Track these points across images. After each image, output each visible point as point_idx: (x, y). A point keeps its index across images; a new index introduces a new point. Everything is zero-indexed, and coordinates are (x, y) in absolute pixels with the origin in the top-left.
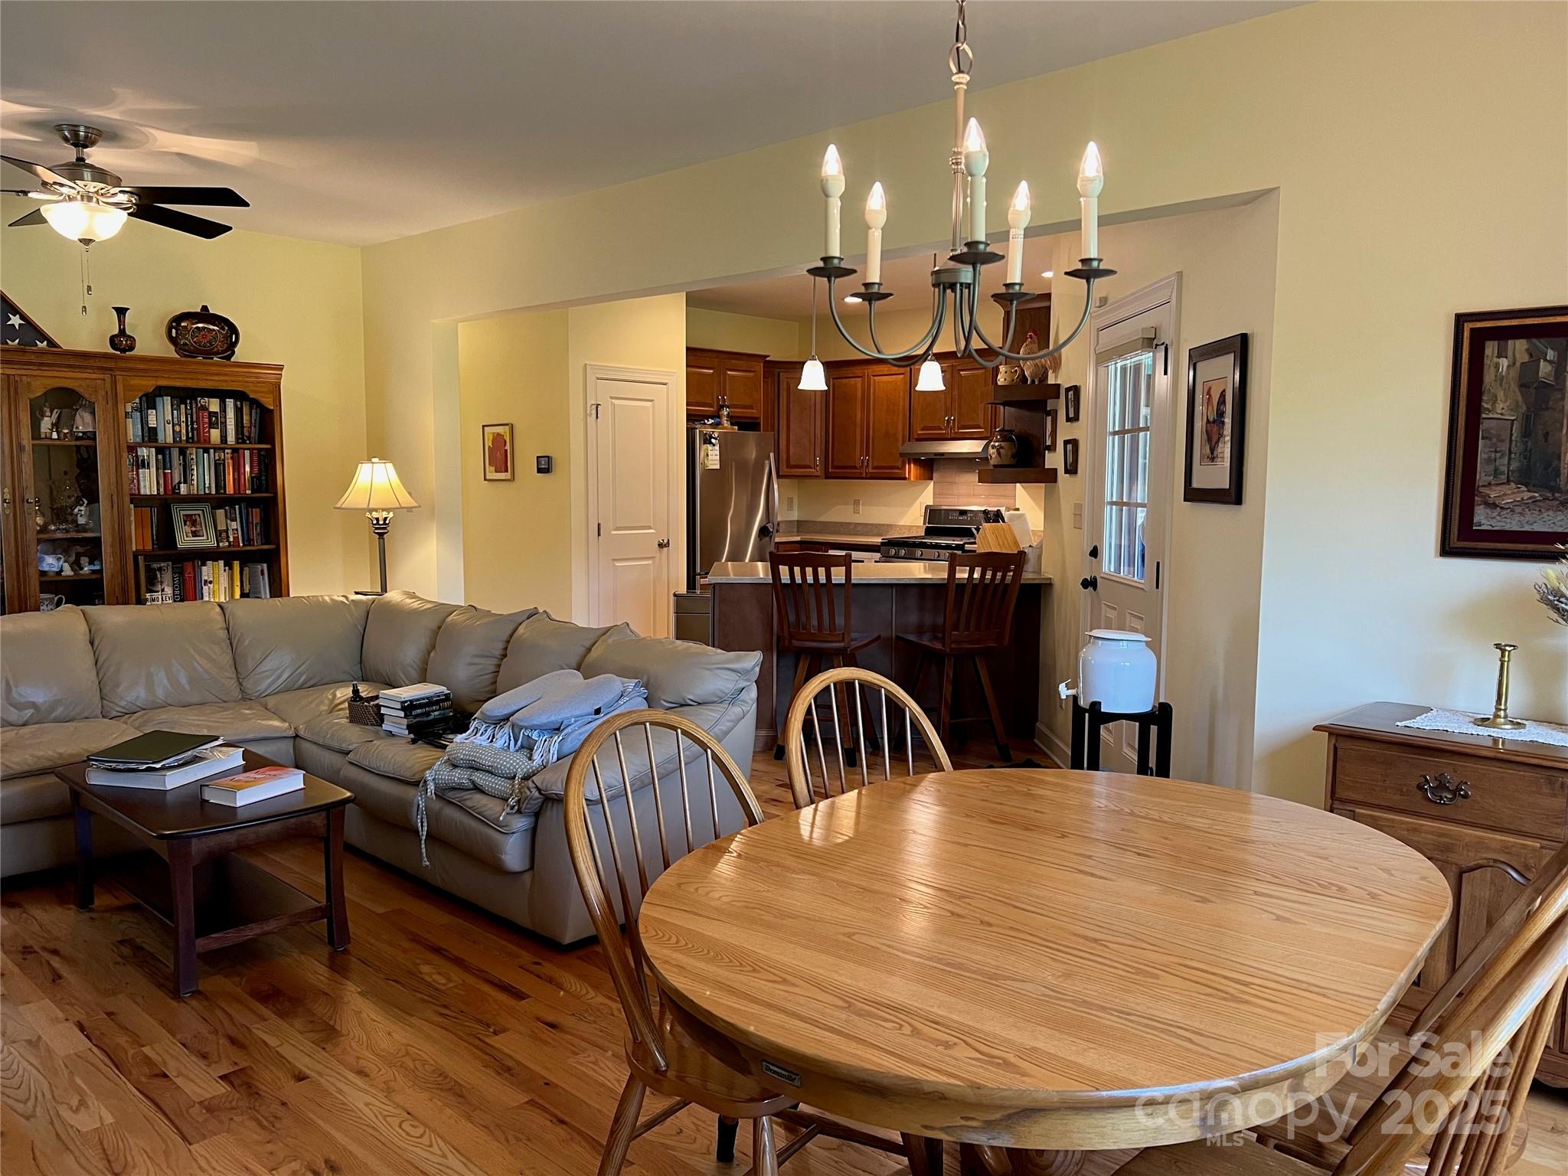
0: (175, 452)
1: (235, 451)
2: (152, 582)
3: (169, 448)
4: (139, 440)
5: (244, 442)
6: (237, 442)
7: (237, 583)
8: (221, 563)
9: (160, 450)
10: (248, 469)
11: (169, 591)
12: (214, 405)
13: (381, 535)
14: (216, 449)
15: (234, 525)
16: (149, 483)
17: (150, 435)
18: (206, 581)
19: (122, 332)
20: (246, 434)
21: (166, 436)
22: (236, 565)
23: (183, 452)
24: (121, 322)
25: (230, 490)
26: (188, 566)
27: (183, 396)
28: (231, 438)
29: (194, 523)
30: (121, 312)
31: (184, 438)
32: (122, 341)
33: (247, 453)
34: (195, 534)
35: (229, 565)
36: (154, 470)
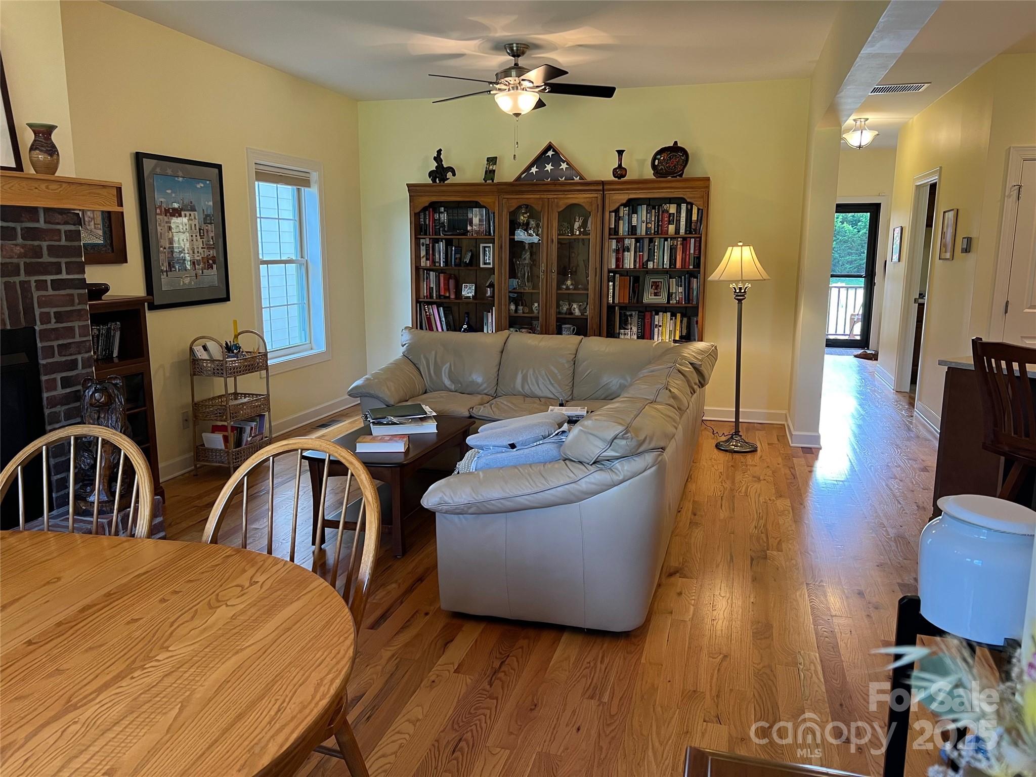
0: (646, 242)
1: (684, 239)
2: (624, 324)
3: (643, 238)
4: (626, 234)
5: (691, 233)
6: (686, 233)
7: (678, 328)
8: (669, 314)
9: (638, 240)
10: (692, 251)
11: (635, 329)
12: (673, 209)
13: (740, 301)
14: (672, 238)
15: (681, 289)
16: (629, 261)
17: (633, 230)
18: (656, 325)
19: (620, 166)
20: (693, 227)
21: (642, 231)
22: (679, 316)
23: (651, 241)
24: (620, 160)
25: (678, 265)
26: (648, 314)
27: (654, 204)
28: (682, 231)
29: (657, 287)
30: (620, 153)
31: (653, 232)
32: (620, 172)
33: (692, 240)
34: (656, 294)
35: (673, 315)
36: (633, 253)
